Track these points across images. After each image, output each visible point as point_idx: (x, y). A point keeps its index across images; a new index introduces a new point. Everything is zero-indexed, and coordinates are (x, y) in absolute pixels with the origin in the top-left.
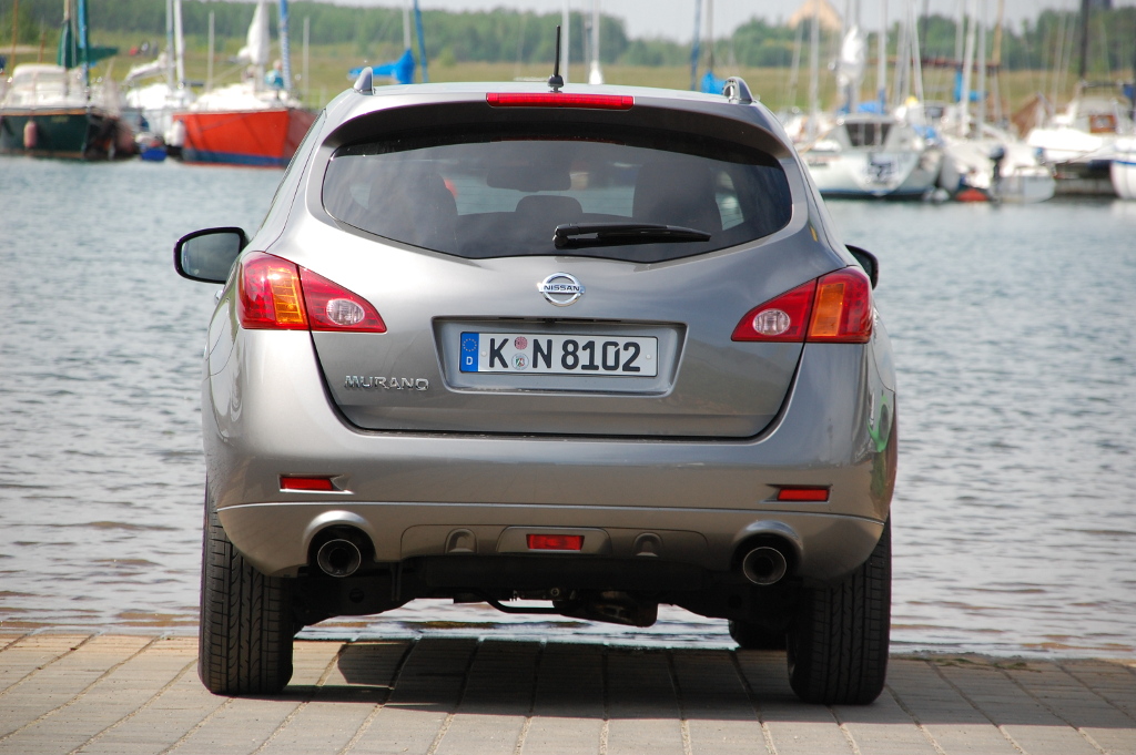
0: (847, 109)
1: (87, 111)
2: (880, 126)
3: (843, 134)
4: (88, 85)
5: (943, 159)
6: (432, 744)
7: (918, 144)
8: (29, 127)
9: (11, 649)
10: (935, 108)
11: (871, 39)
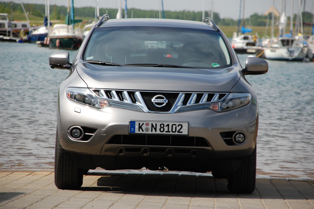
0: (282, 36)
1: (74, 37)
2: (291, 41)
3: (280, 43)
4: (74, 30)
5: (309, 50)
6: (166, 201)
7: (302, 45)
8: (58, 41)
9: (50, 175)
10: (306, 36)
11: (289, 18)
